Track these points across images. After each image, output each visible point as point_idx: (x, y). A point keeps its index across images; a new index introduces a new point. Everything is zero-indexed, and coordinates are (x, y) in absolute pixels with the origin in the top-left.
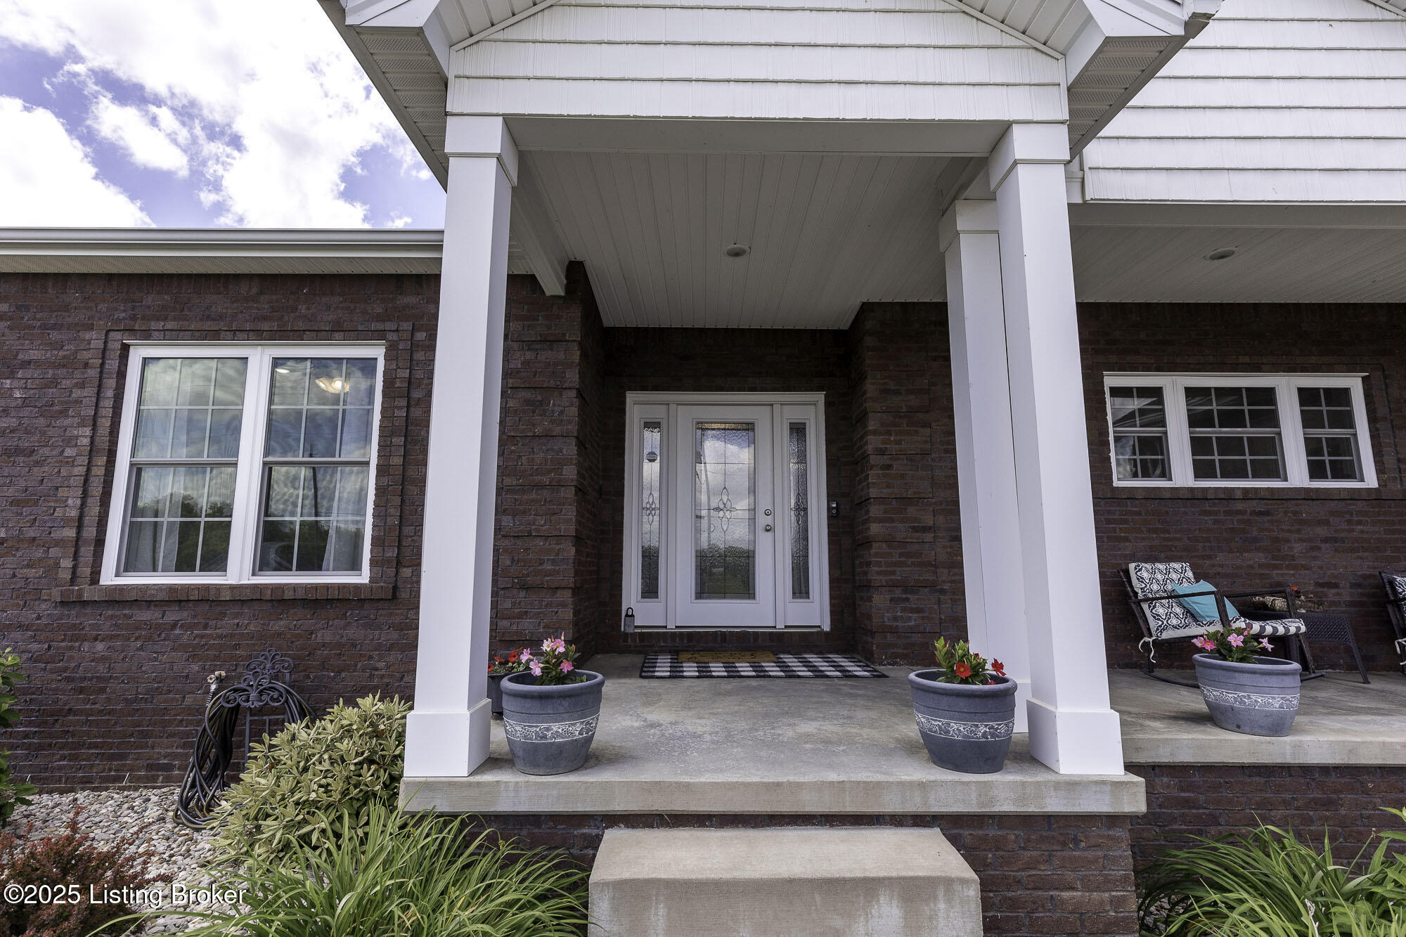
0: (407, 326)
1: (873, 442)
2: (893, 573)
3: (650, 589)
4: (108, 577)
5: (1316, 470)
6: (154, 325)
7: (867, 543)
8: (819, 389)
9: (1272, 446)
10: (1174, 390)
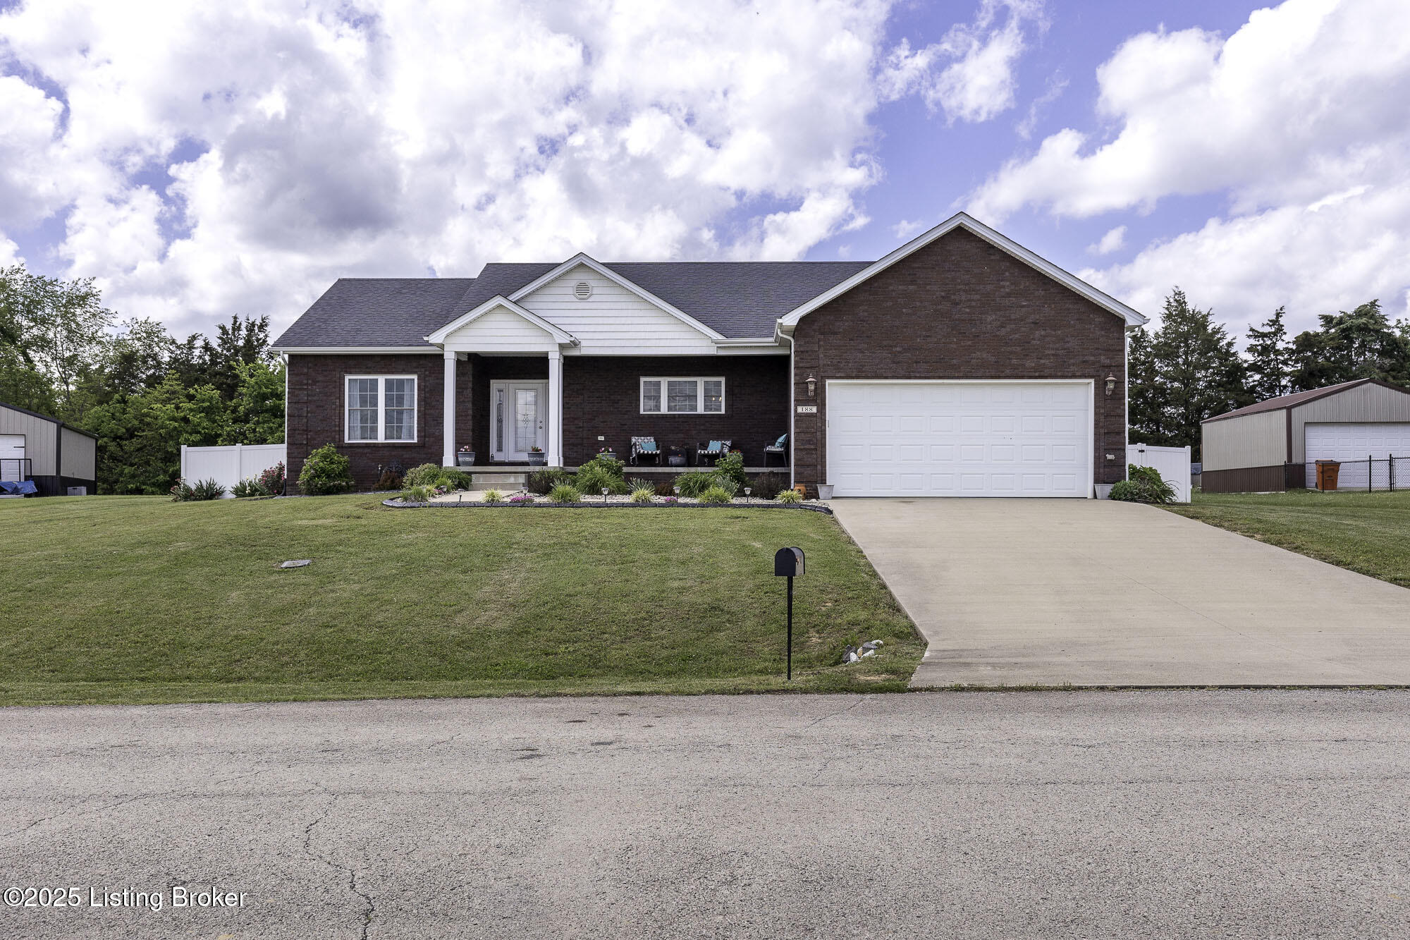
0: (423, 370)
3: (500, 449)
4: (347, 441)
5: (706, 408)
6: (352, 370)
9: (693, 399)
10: (664, 382)
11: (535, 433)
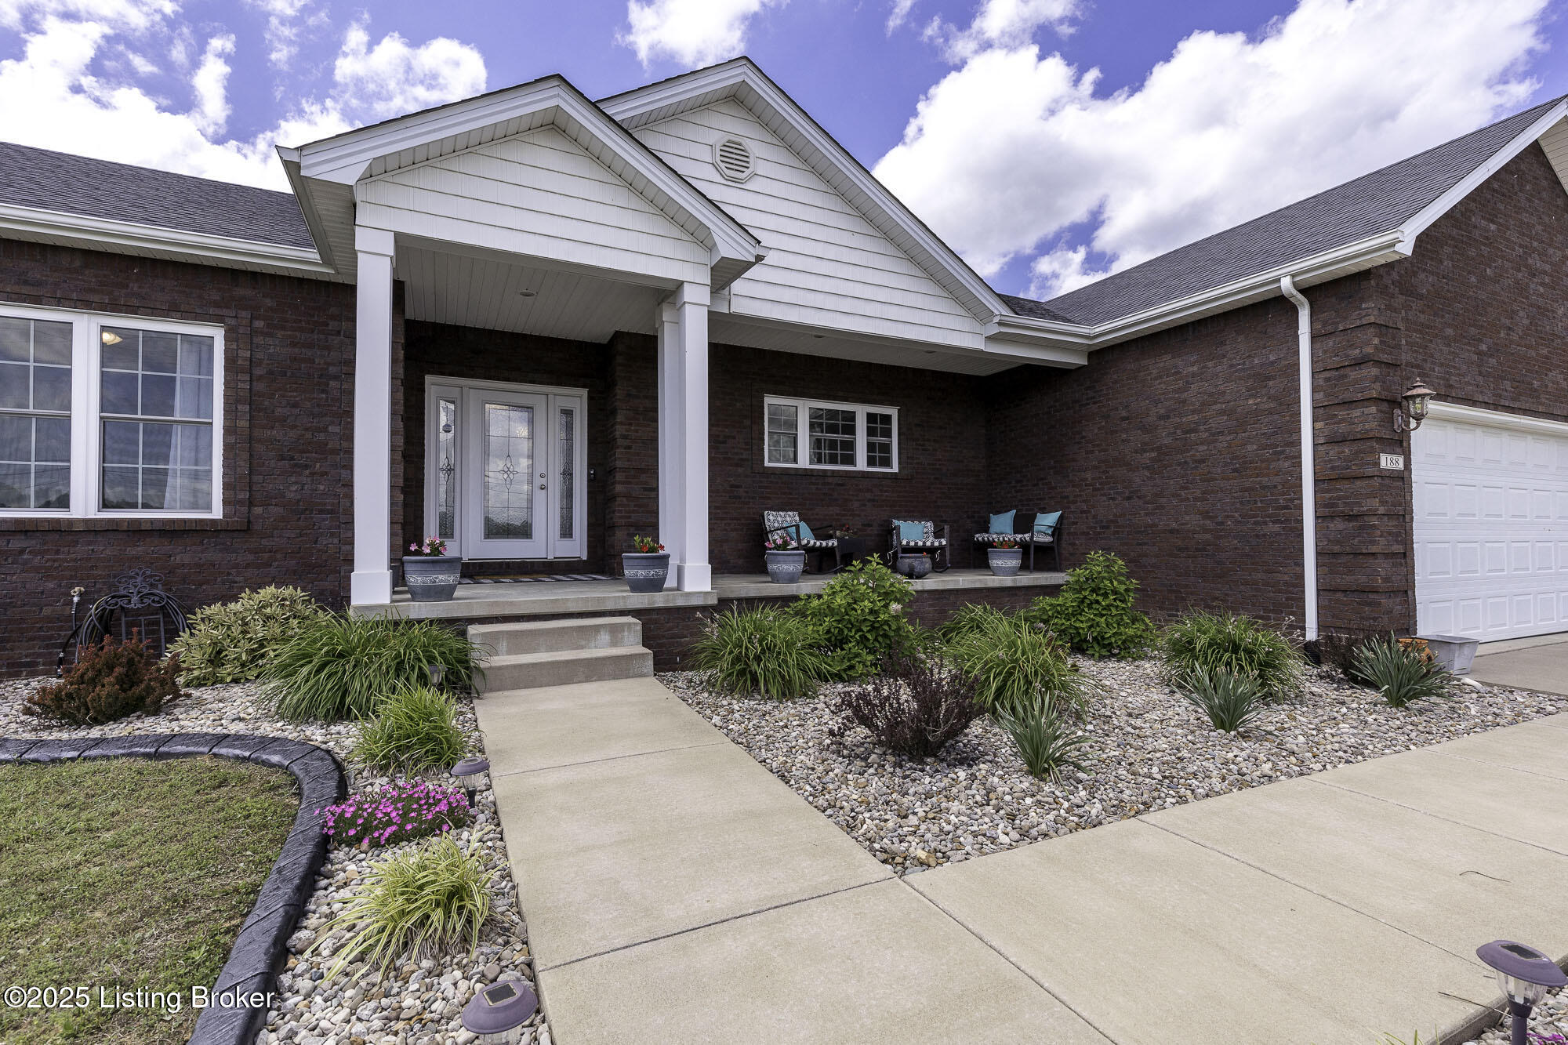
0: (245, 314)
1: (620, 430)
2: (630, 517)
3: (447, 530)
5: (871, 461)
7: (613, 498)
8: (584, 386)
9: (850, 446)
10: (803, 409)
11: (530, 501)
